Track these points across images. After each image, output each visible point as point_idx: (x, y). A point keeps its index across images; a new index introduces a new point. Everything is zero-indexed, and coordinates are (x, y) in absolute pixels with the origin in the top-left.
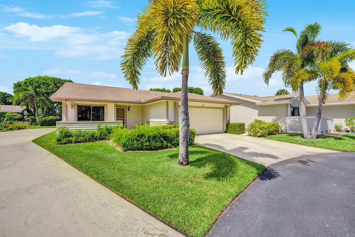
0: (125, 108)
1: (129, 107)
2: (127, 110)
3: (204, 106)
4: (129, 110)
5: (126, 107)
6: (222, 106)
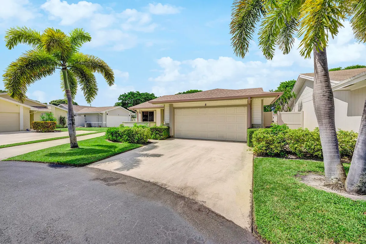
3: (207, 105)
6: (244, 101)
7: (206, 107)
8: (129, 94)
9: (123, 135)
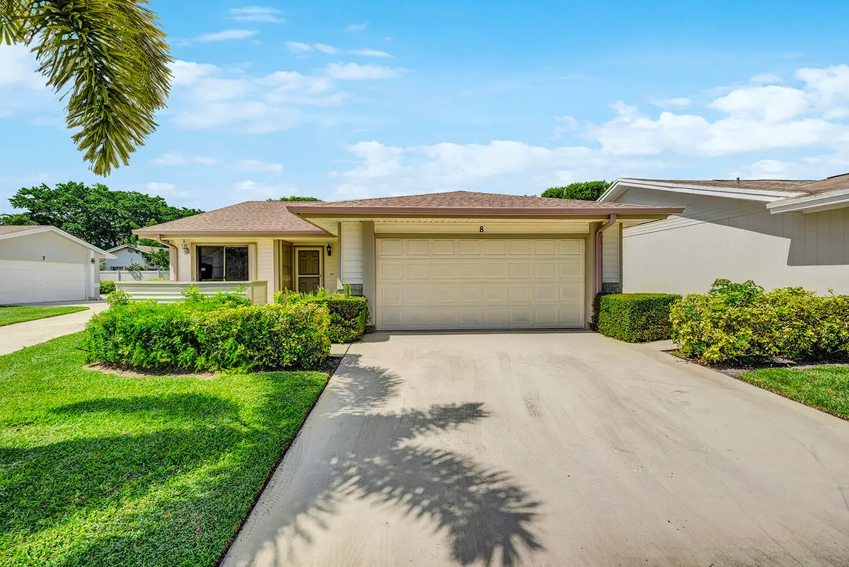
0: (320, 249)
1: (329, 247)
2: (326, 253)
3: (486, 230)
4: (330, 254)
5: (323, 247)
6: (583, 226)
7: (481, 235)
8: (67, 189)
9: (215, 340)
